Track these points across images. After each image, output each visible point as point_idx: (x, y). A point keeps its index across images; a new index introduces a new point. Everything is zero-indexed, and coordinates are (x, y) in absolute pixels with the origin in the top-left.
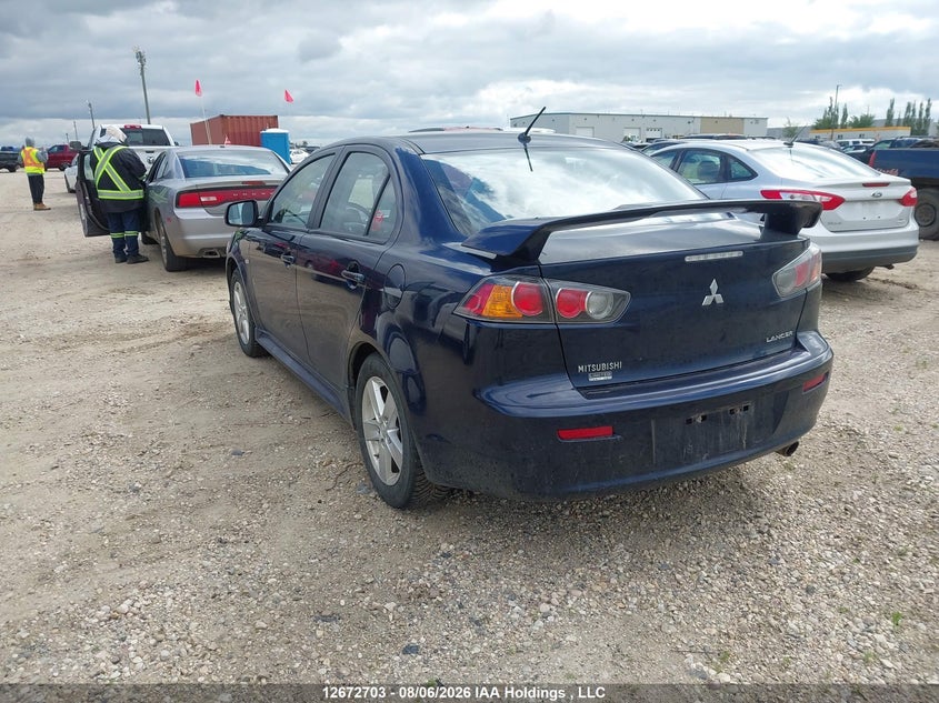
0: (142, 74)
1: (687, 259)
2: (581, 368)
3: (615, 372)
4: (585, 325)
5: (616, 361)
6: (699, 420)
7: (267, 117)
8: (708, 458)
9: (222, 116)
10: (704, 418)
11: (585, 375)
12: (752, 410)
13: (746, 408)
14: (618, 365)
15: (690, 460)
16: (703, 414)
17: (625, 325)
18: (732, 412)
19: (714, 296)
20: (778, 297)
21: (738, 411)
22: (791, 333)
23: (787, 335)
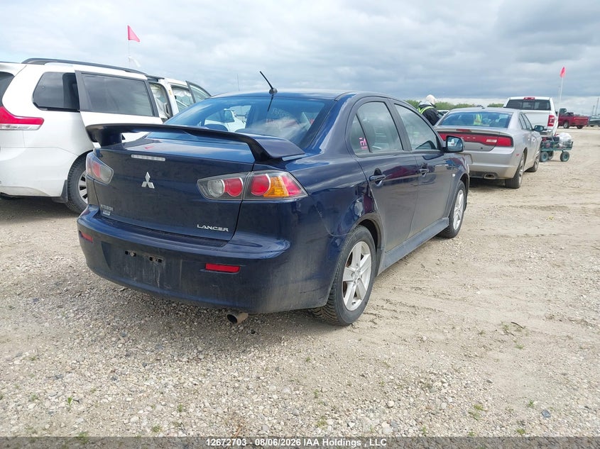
2: (101, 206)
3: (111, 212)
4: (100, 183)
5: (113, 206)
6: (132, 254)
8: (136, 280)
11: (103, 210)
12: (164, 264)
13: (160, 261)
14: (112, 209)
15: (127, 276)
16: (136, 252)
18: (151, 259)
19: (148, 181)
20: (202, 197)
21: (154, 260)
22: (227, 230)
23: (220, 229)
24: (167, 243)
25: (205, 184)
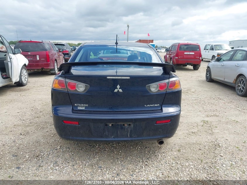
0: (128, 30)
1: (108, 78)
2: (76, 105)
3: (86, 107)
4: (76, 92)
5: (86, 104)
6: (111, 125)
7: (151, 40)
8: (113, 137)
9: (140, 40)
10: (112, 125)
11: (77, 107)
12: (132, 126)
13: (130, 125)
14: (87, 105)
15: (107, 137)
16: (112, 124)
17: (87, 94)
18: (124, 125)
19: (118, 89)
20: (149, 93)
21: (126, 125)
22: (159, 105)
23: (156, 105)
24: (125, 116)
25: (149, 87)
